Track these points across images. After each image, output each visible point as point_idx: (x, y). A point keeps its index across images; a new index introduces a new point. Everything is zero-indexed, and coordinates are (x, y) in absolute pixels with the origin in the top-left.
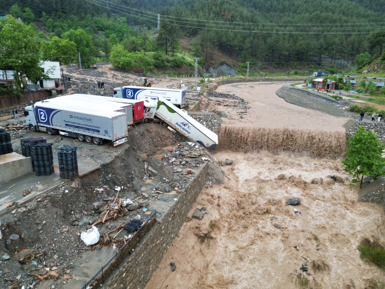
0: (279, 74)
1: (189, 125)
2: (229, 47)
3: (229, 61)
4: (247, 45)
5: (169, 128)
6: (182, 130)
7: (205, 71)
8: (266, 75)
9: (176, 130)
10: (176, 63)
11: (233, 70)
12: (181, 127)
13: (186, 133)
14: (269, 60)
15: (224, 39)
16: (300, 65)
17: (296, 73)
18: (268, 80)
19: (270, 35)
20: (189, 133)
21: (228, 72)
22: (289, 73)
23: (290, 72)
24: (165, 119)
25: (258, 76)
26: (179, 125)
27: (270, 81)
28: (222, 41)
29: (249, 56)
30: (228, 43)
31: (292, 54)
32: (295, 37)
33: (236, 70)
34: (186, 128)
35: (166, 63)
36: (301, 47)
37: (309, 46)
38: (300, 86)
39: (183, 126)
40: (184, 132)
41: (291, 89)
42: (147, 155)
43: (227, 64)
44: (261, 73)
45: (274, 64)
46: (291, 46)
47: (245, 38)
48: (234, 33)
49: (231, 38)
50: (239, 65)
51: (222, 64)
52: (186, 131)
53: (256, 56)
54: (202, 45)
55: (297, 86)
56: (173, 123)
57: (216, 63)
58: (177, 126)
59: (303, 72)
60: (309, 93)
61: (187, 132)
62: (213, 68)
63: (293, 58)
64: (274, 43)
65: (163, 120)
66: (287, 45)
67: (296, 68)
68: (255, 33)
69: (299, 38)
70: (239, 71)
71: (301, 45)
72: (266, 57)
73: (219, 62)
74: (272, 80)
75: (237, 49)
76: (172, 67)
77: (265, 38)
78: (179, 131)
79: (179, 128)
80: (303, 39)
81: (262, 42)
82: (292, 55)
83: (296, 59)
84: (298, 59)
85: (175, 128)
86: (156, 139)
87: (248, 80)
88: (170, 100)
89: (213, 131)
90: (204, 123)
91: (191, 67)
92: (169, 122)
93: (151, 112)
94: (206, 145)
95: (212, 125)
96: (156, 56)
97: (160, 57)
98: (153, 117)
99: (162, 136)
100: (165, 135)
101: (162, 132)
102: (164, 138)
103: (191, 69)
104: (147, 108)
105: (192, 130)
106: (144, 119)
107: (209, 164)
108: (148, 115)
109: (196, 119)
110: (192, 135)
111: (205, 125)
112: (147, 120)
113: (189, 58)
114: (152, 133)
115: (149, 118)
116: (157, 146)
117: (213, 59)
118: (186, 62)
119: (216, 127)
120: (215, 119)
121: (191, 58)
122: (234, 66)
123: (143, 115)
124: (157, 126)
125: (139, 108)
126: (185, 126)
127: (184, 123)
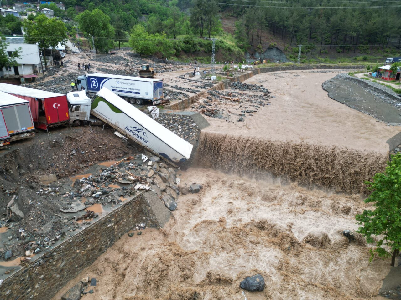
0: (342, 60)
1: (145, 131)
2: (282, 28)
3: (281, 45)
4: (306, 24)
5: (116, 133)
6: (136, 137)
7: (249, 56)
8: (325, 61)
9: (126, 137)
10: (210, 47)
11: (284, 56)
12: (133, 133)
13: (142, 141)
14: (332, 42)
15: (276, 18)
16: (372, 49)
17: (365, 59)
18: (325, 67)
19: (335, 12)
20: (146, 142)
21: (277, 58)
22: (356, 59)
23: (358, 58)
24: (109, 120)
25: (316, 63)
26: (131, 131)
27: (328, 68)
28: (274, 21)
29: (306, 38)
30: (281, 23)
31: (362, 35)
32: (367, 14)
33: (288, 55)
34: (140, 134)
35: (198, 47)
36: (375, 26)
37: (385, 25)
38: (360, 76)
39: (136, 132)
41: (347, 78)
42: (57, 176)
43: (277, 49)
44: (320, 58)
45: (338, 48)
46: (360, 26)
47: (303, 16)
48: (290, 10)
49: (285, 18)
50: (292, 49)
51: (271, 48)
52: (141, 138)
53: (315, 38)
54: (247, 27)
55: (356, 75)
56: (121, 127)
57: (263, 47)
58: (127, 131)
59: (374, 58)
60: (366, 85)
61: (144, 140)
62: (260, 53)
63: (362, 40)
64: (339, 22)
65: (107, 122)
66: (355, 24)
67: (365, 53)
68: (317, 10)
69: (374, 15)
70: (291, 57)
71: (375, 23)
72: (327, 40)
73: (267, 46)
74: (330, 67)
75: (291, 30)
76: (205, 52)
77: (328, 17)
78: (132, 138)
79: (131, 133)
80: (379, 16)
81: (324, 21)
82: (360, 37)
83: (367, 42)
84: (370, 42)
85: (125, 134)
86: (87, 150)
87: (299, 67)
88: (139, 93)
89: (191, 140)
90: (180, 127)
91: (230, 52)
92: (116, 126)
93: (81, 111)
94: (173, 160)
95: (189, 130)
96: (187, 40)
97: (191, 40)
98: (87, 118)
99: (101, 145)
100: (107, 143)
101: (103, 140)
102: (104, 148)
103: (230, 54)
104: (73, 106)
105: (149, 137)
106: (70, 121)
107: (146, 195)
108: (77, 116)
109: (170, 120)
110: (151, 144)
111: (180, 130)
112: (77, 122)
113: (229, 42)
114: (80, 142)
115: (80, 119)
116: (88, 161)
117: (260, 43)
118: (224, 46)
119: (194, 134)
120: (193, 122)
121: (233, 42)
122: (286, 50)
123: (67, 116)
124: (96, 131)
125: (56, 106)
126: (138, 132)
127: (137, 128)
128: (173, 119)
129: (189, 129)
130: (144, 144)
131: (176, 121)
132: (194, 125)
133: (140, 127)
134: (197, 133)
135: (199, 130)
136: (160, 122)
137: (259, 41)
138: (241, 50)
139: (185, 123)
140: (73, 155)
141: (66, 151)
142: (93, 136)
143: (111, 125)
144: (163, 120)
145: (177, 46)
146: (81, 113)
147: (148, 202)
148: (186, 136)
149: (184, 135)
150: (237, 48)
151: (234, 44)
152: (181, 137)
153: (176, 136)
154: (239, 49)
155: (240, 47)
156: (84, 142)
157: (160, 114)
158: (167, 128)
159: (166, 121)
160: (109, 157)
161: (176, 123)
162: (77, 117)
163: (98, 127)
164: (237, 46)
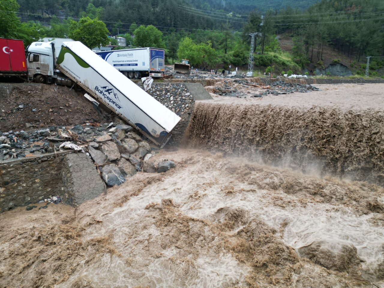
1: (116, 91)
2: (348, 44)
3: (346, 61)
4: (377, 38)
5: (86, 96)
6: (108, 101)
10: (262, 60)
11: (349, 71)
12: (104, 95)
15: (341, 35)
20: (120, 107)
26: (101, 92)
28: (338, 38)
30: (346, 39)
33: (355, 71)
39: (107, 93)
40: (111, 104)
43: (342, 65)
49: (352, 33)
50: (360, 65)
51: (334, 64)
52: (114, 103)
54: (307, 43)
56: (90, 88)
57: (324, 64)
58: (97, 92)
61: (116, 105)
62: (320, 70)
65: (75, 81)
73: (329, 62)
75: (359, 45)
78: (103, 102)
85: (96, 97)
86: (41, 108)
87: (366, 80)
88: (137, 65)
89: (182, 113)
90: (172, 98)
91: (285, 67)
92: (85, 86)
93: (42, 63)
94: (152, 133)
95: (182, 102)
96: (237, 53)
97: (241, 54)
98: (50, 72)
99: (63, 106)
100: (72, 106)
101: (68, 101)
102: (66, 111)
103: (284, 68)
104: (30, 54)
105: (122, 101)
106: (29, 74)
107: (71, 157)
108: (38, 68)
109: (162, 91)
110: (125, 111)
111: (172, 102)
112: (39, 76)
113: (285, 57)
114: (33, 97)
115: (42, 73)
116: (39, 122)
117: (322, 60)
118: (278, 61)
119: (187, 105)
120: (187, 92)
121: (289, 57)
122: (352, 66)
123: (24, 66)
124: (62, 91)
125: (6, 50)
126: (109, 93)
127: (107, 88)
128: (166, 89)
129: (182, 100)
130: (118, 111)
131: (168, 91)
132: (188, 94)
133: (111, 87)
134: (190, 105)
135: (193, 101)
136: (152, 95)
137: (320, 57)
138: (297, 65)
139: (178, 93)
140: (19, 109)
141: (9, 103)
142: (56, 95)
143: (80, 84)
144: (155, 92)
145: (225, 59)
146: (41, 64)
147: (70, 165)
148: (177, 109)
149: (175, 108)
150: (292, 63)
151: (290, 59)
152: (172, 111)
153: (168, 109)
154: (296, 64)
155: (297, 62)
156: (39, 99)
157: (153, 84)
158: (158, 100)
159: (158, 93)
160: (71, 122)
161: (168, 94)
162: (37, 70)
163: (66, 87)
164: (293, 61)
